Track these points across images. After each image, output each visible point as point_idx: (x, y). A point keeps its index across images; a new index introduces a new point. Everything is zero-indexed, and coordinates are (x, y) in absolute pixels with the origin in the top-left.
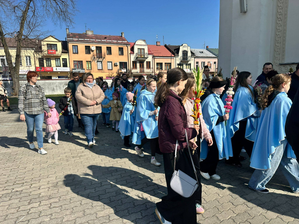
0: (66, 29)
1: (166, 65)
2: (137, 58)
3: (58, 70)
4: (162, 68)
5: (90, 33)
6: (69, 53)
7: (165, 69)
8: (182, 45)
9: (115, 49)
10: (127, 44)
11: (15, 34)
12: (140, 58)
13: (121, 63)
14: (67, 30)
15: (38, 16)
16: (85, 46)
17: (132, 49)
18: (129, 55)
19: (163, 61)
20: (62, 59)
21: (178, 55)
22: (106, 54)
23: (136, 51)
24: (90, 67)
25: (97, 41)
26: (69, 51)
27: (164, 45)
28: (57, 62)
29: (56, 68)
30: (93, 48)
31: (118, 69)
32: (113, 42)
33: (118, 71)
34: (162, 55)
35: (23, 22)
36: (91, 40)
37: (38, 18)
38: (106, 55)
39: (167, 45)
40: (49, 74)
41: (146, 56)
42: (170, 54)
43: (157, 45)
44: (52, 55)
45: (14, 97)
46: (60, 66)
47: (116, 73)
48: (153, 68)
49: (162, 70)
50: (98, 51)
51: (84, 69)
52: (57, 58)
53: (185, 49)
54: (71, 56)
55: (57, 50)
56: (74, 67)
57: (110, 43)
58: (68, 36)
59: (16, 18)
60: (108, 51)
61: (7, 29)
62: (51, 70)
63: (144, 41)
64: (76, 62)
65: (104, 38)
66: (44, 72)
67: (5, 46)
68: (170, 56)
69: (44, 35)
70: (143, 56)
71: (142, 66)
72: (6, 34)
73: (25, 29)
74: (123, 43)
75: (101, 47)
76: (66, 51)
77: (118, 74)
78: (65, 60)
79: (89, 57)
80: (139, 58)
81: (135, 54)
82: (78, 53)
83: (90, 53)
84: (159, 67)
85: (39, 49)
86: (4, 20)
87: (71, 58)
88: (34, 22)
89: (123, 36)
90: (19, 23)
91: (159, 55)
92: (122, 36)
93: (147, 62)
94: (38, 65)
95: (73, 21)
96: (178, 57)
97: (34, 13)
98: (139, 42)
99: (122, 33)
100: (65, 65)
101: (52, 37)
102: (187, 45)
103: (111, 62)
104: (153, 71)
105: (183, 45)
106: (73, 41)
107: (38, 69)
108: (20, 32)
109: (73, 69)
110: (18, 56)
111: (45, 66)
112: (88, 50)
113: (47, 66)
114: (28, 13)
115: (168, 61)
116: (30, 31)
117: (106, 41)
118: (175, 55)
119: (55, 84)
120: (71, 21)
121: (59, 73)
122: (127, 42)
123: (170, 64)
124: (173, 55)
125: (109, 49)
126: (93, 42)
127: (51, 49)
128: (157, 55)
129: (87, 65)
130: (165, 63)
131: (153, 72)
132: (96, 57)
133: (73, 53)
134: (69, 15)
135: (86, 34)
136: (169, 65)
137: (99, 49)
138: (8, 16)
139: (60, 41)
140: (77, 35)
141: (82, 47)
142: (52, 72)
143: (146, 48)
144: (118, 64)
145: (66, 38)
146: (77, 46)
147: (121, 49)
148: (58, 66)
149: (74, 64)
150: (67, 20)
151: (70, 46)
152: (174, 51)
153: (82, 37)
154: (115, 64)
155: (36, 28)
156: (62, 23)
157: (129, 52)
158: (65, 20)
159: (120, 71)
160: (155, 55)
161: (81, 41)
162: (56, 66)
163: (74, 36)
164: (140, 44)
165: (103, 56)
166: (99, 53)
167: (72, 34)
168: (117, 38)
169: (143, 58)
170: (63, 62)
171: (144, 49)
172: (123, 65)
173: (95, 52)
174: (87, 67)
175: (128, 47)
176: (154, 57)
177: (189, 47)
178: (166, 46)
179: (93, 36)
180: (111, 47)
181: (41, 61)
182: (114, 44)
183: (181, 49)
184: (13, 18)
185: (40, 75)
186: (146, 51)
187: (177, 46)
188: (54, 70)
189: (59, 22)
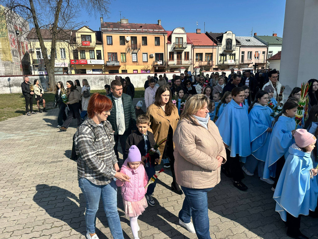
0: (100, 18)
1: (207, 55)
2: (174, 48)
3: (92, 63)
4: (201, 60)
5: (124, 22)
6: (103, 44)
7: (205, 60)
8: (226, 32)
9: (151, 39)
10: (164, 33)
11: (50, 26)
12: (178, 48)
13: (157, 54)
14: (102, 19)
15: (72, 6)
16: (120, 36)
17: (170, 39)
18: (166, 45)
19: (204, 51)
20: (96, 50)
21: (221, 44)
22: (141, 44)
23: (173, 40)
24: (124, 59)
25: (132, 31)
26: (104, 42)
27: (205, 33)
28: (91, 54)
29: (91, 61)
30: (128, 38)
31: (154, 62)
32: (149, 31)
33: (154, 63)
34: (202, 45)
35: (58, 13)
36: (126, 29)
37: (73, 9)
38: (141, 46)
39: (209, 32)
40: (83, 67)
41: (184, 46)
42: (211, 43)
43: (197, 33)
44: (86, 47)
45: (50, 92)
46: (94, 59)
47: (152, 65)
48: (191, 59)
49: (202, 61)
50: (133, 42)
51: (119, 62)
52: (91, 50)
53: (230, 37)
54: (105, 47)
55: (91, 42)
56: (108, 60)
57: (146, 32)
58: (102, 26)
59: (51, 9)
60: (143, 41)
61: (42, 22)
62: (85, 62)
63: (183, 28)
64: (110, 54)
65: (140, 27)
66: (79, 64)
67: (40, 39)
68: (212, 45)
69: (78, 26)
70: (181, 46)
71: (179, 57)
72: (41, 27)
73: (60, 21)
74: (159, 33)
75: (136, 37)
76: (100, 42)
77: (153, 66)
78: (99, 52)
79: (123, 48)
80: (176, 48)
81: (172, 44)
82: (112, 44)
83: (125, 44)
84: (199, 57)
85: (73, 41)
86: (39, 12)
87: (106, 49)
88: (69, 13)
89: (160, 24)
90: (53, 15)
91: (199, 45)
92: (158, 24)
93: (185, 52)
94: (72, 58)
95: (108, 10)
96: (221, 46)
97: (68, 4)
98: (177, 31)
99: (158, 21)
100: (99, 57)
101: (86, 27)
102: (231, 32)
103: (147, 54)
104: (192, 62)
105: (228, 32)
106: (107, 31)
107: (73, 62)
108: (55, 25)
109: (107, 62)
110: (53, 50)
111: (79, 58)
112: (123, 40)
113: (81, 59)
114: (62, 4)
115: (209, 51)
116: (65, 22)
117: (141, 30)
118: (217, 44)
119: (90, 78)
120: (106, 11)
121: (93, 66)
122: (164, 30)
123: (212, 54)
124: (215, 44)
125: (145, 39)
126: (128, 32)
127: (86, 40)
128: (197, 45)
129: (122, 57)
130: (206, 54)
131: (191, 64)
132: (131, 48)
133: (108, 44)
134: (104, 4)
135: (120, 23)
136: (210, 55)
137: (134, 39)
138: (42, 7)
139: (94, 32)
140: (111, 24)
141: (116, 37)
142: (86, 64)
143: (185, 37)
144: (154, 56)
145: (100, 28)
146: (112, 36)
147: (157, 39)
148: (92, 59)
149: (108, 56)
150: (102, 9)
151: (104, 36)
152: (216, 40)
153: (117, 26)
154: (150, 55)
155: (71, 20)
156: (97, 12)
157: (166, 42)
158: (100, 10)
159: (155, 64)
160: (195, 45)
161: (116, 31)
162: (91, 59)
163: (108, 25)
164: (178, 33)
165: (138, 47)
166: (134, 43)
167: (106, 23)
168: (153, 27)
169: (181, 48)
170: (97, 54)
171: (182, 38)
172: (159, 57)
173: (130, 43)
174: (122, 59)
175: (164, 36)
176: (194, 46)
177: (234, 35)
178: (207, 34)
179: (129, 25)
180: (146, 37)
181: (75, 53)
182: (150, 33)
183: (225, 37)
184: (48, 9)
185: (74, 68)
186: (185, 40)
187: (220, 34)
188: (89, 63)
189: (93, 12)
